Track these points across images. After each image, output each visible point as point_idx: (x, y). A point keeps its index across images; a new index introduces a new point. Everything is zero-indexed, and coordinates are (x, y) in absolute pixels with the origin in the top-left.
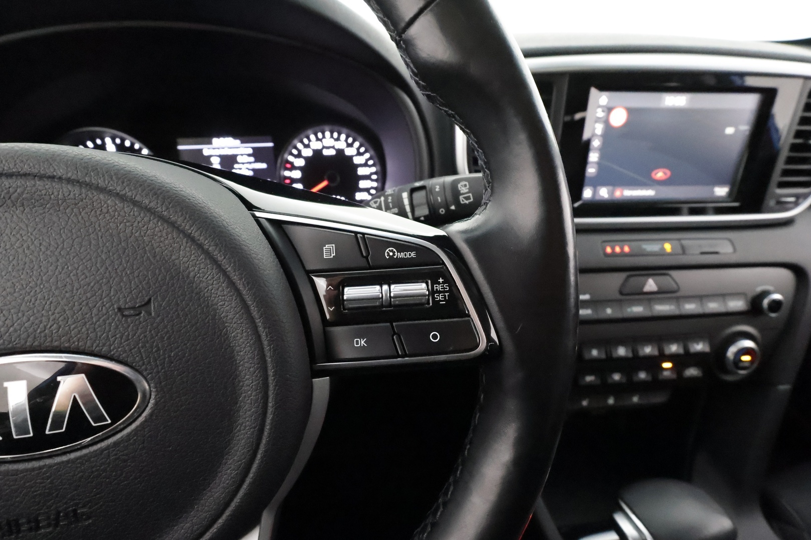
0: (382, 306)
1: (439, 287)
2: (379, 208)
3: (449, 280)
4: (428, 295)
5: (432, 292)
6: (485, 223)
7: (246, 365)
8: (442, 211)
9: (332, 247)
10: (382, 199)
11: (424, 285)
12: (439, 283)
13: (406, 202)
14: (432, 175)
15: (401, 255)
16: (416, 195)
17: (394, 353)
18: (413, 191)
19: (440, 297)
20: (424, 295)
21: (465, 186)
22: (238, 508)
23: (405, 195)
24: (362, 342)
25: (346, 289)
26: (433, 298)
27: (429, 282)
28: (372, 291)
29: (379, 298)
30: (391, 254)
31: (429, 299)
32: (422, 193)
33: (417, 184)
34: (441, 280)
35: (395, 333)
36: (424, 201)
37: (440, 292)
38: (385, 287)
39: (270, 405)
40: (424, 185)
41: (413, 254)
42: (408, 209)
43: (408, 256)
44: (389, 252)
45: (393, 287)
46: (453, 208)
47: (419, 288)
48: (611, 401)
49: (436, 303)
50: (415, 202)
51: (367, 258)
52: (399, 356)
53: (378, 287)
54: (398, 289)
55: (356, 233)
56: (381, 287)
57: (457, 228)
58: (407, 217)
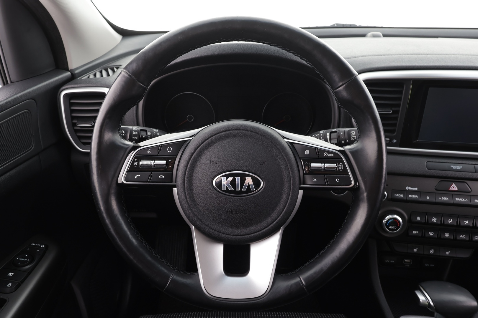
0: (322, 170)
1: (340, 166)
2: (317, 138)
3: (343, 163)
4: (337, 168)
5: (338, 167)
6: (357, 147)
7: (286, 181)
8: (343, 142)
9: (308, 151)
10: (318, 135)
11: (335, 165)
12: (340, 164)
13: (328, 137)
14: (339, 127)
15: (329, 155)
16: (332, 134)
17: (325, 184)
18: (331, 133)
19: (340, 168)
20: (335, 168)
21: (354, 133)
22: (280, 218)
23: (328, 134)
24: (315, 180)
25: (311, 164)
26: (338, 169)
27: (337, 163)
28: (319, 165)
29: (321, 167)
30: (326, 154)
31: (336, 169)
32: (336, 134)
33: (333, 130)
34: (341, 163)
35: (325, 178)
36: (336, 137)
37: (340, 167)
38: (323, 164)
39: (291, 192)
40: (336, 131)
41: (333, 155)
42: (329, 140)
43: (331, 155)
44: (325, 154)
45: (325, 164)
46: (348, 141)
47: (334, 165)
48: (432, 252)
49: (339, 170)
50: (332, 137)
51: (318, 155)
52: (326, 185)
53: (321, 164)
54: (327, 165)
55: (315, 147)
56: (322, 164)
57: (347, 147)
58: (328, 142)
